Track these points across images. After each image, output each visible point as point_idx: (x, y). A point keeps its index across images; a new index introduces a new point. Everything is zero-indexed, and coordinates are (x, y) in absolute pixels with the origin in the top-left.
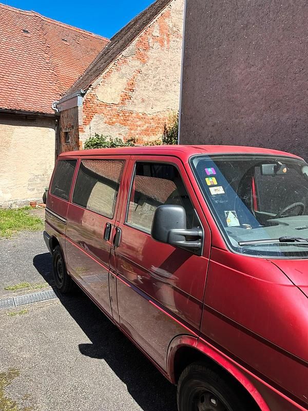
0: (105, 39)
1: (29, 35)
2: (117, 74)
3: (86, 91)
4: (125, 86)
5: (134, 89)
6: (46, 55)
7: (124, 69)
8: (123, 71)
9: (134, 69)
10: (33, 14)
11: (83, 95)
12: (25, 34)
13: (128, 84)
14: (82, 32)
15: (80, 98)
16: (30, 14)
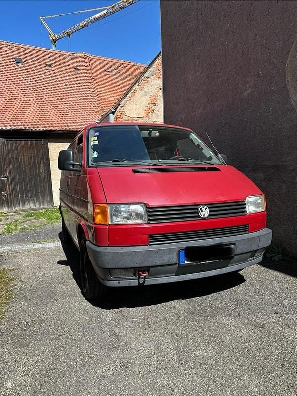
0: (142, 66)
1: (78, 72)
2: (141, 93)
3: (116, 110)
4: (148, 102)
5: (157, 103)
6: (91, 86)
7: (147, 88)
8: (146, 89)
9: (156, 86)
10: (83, 55)
11: (113, 113)
12: (75, 71)
13: (151, 100)
14: (122, 62)
15: (111, 116)
16: (81, 55)
